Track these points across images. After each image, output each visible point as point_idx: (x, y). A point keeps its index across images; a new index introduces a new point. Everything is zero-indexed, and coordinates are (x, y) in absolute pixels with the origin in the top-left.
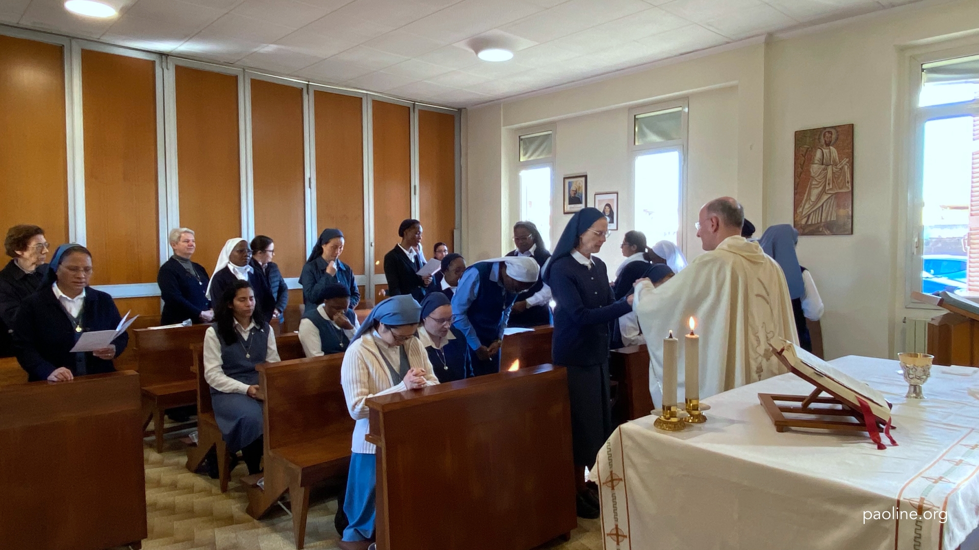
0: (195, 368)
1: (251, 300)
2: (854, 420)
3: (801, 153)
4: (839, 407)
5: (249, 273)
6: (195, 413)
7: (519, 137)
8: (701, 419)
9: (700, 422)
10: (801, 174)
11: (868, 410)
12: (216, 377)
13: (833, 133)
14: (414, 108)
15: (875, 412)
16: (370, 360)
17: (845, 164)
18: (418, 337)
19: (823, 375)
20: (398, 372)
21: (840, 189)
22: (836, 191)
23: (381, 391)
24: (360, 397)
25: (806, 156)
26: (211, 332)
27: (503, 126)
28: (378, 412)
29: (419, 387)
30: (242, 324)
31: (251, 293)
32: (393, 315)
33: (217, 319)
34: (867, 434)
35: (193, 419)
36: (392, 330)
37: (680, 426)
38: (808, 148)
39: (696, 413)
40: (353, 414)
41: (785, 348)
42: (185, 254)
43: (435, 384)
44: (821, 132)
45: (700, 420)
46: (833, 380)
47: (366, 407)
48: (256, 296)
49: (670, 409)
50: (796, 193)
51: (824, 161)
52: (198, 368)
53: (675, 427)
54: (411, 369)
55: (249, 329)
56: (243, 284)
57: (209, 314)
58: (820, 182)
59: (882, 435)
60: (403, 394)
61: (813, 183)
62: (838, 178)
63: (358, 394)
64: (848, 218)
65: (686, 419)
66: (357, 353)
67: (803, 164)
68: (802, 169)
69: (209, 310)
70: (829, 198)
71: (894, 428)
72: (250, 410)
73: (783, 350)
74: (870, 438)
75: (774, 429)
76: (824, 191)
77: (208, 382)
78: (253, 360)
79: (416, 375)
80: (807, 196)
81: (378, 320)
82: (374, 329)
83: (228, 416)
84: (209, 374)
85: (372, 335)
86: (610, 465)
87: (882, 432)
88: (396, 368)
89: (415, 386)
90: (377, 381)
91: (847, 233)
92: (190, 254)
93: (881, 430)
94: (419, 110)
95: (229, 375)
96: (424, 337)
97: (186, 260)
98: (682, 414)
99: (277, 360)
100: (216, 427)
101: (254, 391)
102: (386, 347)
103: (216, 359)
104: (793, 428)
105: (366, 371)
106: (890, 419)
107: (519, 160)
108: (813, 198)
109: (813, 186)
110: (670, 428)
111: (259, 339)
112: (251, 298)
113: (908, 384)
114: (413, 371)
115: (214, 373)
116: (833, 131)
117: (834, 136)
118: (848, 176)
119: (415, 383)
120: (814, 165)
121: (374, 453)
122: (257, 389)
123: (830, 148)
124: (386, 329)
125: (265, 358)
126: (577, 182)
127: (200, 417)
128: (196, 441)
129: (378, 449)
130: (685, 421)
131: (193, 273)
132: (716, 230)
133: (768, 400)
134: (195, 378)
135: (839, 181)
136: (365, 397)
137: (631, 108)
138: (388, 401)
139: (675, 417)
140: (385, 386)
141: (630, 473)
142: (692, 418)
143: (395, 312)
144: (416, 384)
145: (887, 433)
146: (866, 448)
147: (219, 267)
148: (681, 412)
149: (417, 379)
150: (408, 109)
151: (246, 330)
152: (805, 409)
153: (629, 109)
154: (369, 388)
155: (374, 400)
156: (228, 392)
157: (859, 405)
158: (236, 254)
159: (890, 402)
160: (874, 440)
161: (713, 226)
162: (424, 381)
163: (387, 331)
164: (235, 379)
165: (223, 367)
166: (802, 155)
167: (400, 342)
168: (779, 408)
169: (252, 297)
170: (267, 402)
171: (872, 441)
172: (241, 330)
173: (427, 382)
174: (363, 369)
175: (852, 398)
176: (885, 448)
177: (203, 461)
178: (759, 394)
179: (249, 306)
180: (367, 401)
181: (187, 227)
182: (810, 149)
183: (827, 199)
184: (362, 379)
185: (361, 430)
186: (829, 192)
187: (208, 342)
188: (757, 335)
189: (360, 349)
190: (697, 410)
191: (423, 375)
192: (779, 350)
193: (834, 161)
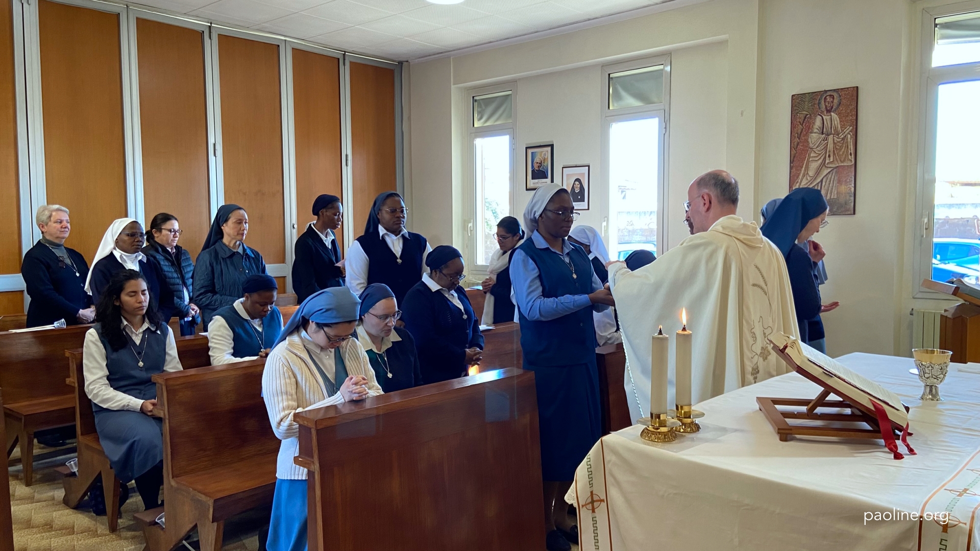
0: (72, 380)
1: (144, 295)
2: (866, 426)
3: (798, 120)
4: (848, 411)
5: (140, 262)
6: (74, 436)
7: (473, 97)
8: (694, 428)
9: (693, 431)
10: (798, 144)
11: (883, 414)
12: (100, 391)
13: (835, 97)
14: (344, 60)
15: (890, 417)
16: (298, 367)
17: (849, 133)
18: (357, 339)
19: (832, 374)
20: (333, 381)
21: (842, 162)
22: (837, 165)
23: (312, 404)
24: (287, 412)
25: (804, 124)
26: (92, 335)
27: (454, 84)
28: (310, 429)
29: (361, 398)
30: (133, 325)
31: (144, 285)
32: (325, 312)
33: (99, 318)
34: (882, 442)
35: (71, 443)
36: (326, 329)
37: (671, 436)
38: (807, 115)
39: (689, 421)
40: (278, 432)
41: (789, 345)
42: (57, 238)
43: (378, 394)
44: (822, 96)
45: (692, 430)
46: (844, 381)
47: (295, 423)
48: (150, 289)
49: (659, 418)
50: (792, 167)
51: (825, 130)
52: (76, 379)
53: (665, 438)
54: (350, 377)
55: (141, 330)
56: (132, 275)
57: (89, 313)
58: (820, 154)
59: (899, 443)
60: (339, 407)
61: (812, 155)
62: (840, 150)
63: (284, 408)
64: (851, 196)
65: (676, 428)
66: (282, 358)
67: (801, 133)
68: (799, 139)
69: (89, 307)
70: (829, 172)
71: (910, 434)
72: (146, 431)
73: (786, 347)
74: (886, 446)
75: (777, 438)
76: (823, 164)
77: (90, 397)
78: (147, 368)
79: (356, 384)
80: (805, 170)
81: (307, 318)
82: (303, 329)
83: (116, 439)
84: (91, 387)
85: (301, 337)
86: (591, 485)
87: (899, 439)
88: (331, 376)
89: (355, 397)
90: (307, 393)
91: (849, 213)
92: (63, 238)
93: (898, 437)
94: (350, 62)
95: (116, 388)
96: (363, 338)
97: (58, 246)
98: (673, 423)
99: (177, 368)
100: (101, 452)
101: (150, 407)
102: (318, 351)
103: (101, 368)
104: (798, 436)
105: (293, 380)
106: (908, 425)
107: (473, 125)
108: (811, 173)
109: (810, 160)
110: (659, 438)
111: (155, 341)
112: (143, 292)
113: (923, 384)
114: (352, 378)
115: (97, 386)
116: (835, 95)
117: (836, 101)
118: (852, 147)
119: (355, 393)
120: (813, 134)
121: (304, 478)
122: (154, 404)
123: (831, 115)
124: (317, 329)
125: (163, 367)
126: (542, 152)
127: (82, 440)
128: (75, 470)
129: (310, 474)
130: (676, 431)
131: (68, 261)
132: (708, 209)
133: (768, 404)
134: (73, 392)
135: (841, 153)
136: (293, 412)
137: (604, 66)
138: (320, 416)
139: (665, 426)
140: (317, 397)
141: (614, 493)
142: (684, 427)
143: (328, 307)
144: (357, 395)
145: (904, 440)
146: (883, 457)
147: (101, 254)
148: (672, 421)
149: (357, 389)
150: (337, 60)
151: (137, 333)
152: (810, 415)
153: (602, 66)
154: (298, 400)
155: (304, 415)
156: (115, 409)
157: (873, 408)
158: (126, 238)
159: (906, 406)
160: (889, 449)
161: (705, 204)
162: (365, 390)
163: (319, 331)
164: (124, 392)
165: (108, 378)
166: (800, 122)
167: (334, 343)
168: (782, 414)
169: (145, 290)
170: (167, 421)
171: (887, 450)
172: (132, 332)
173: (369, 391)
174: (290, 378)
175: (865, 401)
176: (903, 458)
177: (85, 494)
178: (757, 398)
179: (140, 303)
180: (296, 416)
181: (59, 205)
182: (809, 116)
183: (827, 174)
184: (289, 389)
185: (288, 451)
186: (831, 166)
187: (88, 347)
188: (753, 331)
189: (285, 354)
190: (690, 417)
191: (365, 384)
192: (782, 347)
193: (836, 129)
